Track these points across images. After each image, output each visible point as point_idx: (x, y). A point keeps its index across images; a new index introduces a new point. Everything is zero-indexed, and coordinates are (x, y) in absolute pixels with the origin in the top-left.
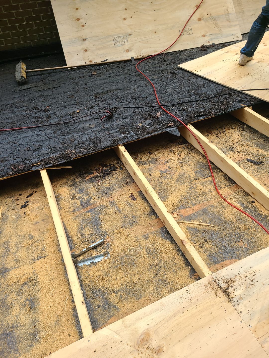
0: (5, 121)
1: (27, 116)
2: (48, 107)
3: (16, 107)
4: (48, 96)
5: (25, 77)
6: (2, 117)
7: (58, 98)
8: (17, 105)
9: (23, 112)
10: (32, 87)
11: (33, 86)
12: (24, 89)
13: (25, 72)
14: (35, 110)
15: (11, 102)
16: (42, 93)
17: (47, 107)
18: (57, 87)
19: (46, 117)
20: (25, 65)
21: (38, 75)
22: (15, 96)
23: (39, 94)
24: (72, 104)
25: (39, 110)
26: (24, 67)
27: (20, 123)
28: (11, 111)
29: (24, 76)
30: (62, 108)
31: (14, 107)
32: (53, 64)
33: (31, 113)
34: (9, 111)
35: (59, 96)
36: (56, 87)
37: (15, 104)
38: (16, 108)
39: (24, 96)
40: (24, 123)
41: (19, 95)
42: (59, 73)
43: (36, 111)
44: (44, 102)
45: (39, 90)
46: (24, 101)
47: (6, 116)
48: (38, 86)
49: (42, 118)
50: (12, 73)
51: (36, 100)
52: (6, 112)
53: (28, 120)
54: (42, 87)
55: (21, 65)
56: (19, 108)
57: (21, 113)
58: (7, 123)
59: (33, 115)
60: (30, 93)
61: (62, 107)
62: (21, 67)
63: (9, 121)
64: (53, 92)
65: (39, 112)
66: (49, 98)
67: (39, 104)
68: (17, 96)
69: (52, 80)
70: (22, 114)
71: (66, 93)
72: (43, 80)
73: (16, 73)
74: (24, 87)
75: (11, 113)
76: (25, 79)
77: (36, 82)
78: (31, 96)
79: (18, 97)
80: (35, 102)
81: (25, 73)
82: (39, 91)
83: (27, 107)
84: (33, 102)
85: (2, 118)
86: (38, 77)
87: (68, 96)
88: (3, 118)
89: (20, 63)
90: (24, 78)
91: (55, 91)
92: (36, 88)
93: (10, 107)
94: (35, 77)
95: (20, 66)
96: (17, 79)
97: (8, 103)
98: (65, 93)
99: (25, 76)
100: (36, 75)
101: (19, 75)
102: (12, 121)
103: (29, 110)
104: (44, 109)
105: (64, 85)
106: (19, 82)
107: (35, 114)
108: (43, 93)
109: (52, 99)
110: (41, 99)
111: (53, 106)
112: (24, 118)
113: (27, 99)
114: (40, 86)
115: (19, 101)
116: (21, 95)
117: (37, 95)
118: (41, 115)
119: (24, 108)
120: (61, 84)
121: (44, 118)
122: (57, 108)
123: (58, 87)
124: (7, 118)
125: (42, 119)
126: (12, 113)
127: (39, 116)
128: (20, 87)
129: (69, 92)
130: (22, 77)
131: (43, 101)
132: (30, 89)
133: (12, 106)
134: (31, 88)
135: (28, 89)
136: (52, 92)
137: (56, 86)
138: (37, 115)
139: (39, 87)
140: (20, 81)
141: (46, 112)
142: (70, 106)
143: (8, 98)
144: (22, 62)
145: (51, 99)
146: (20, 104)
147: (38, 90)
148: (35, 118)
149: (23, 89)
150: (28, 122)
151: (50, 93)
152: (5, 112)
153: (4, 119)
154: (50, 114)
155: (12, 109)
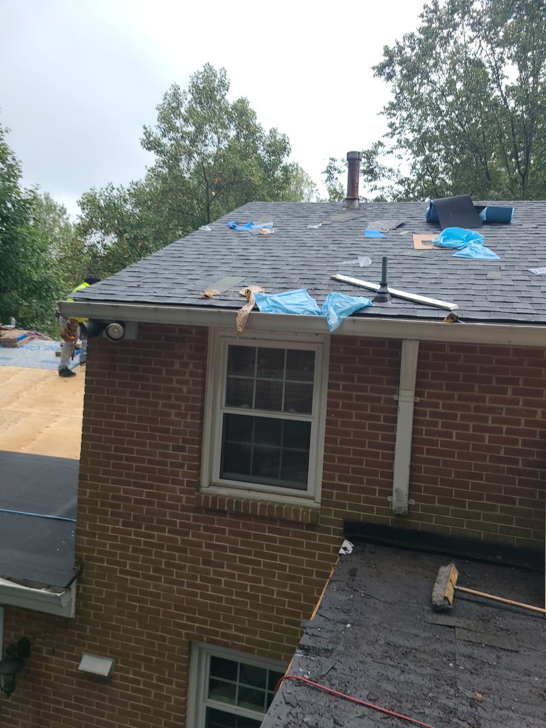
0: (384, 685)
1: (430, 695)
2: (481, 696)
3: (414, 659)
4: (487, 666)
5: (451, 601)
6: (382, 672)
7: (509, 680)
8: (417, 655)
9: (423, 680)
10: (459, 628)
11: (460, 625)
12: (441, 623)
13: (454, 588)
14: (448, 688)
15: (407, 644)
16: (475, 651)
17: (478, 694)
18: (512, 651)
19: (469, 721)
20: (457, 572)
21: (476, 602)
22: (418, 632)
23: (468, 650)
24: (538, 717)
25: (458, 694)
26: (455, 576)
27: (410, 706)
28: (402, 665)
29: (449, 598)
30: (511, 714)
31: (410, 658)
32: (514, 590)
33: (440, 690)
34: (398, 663)
35: (512, 675)
36: (508, 650)
37: (414, 651)
38: (413, 663)
39: (435, 641)
40: (417, 711)
41: (426, 634)
42: (522, 616)
43: (452, 692)
44: (475, 676)
45: (471, 639)
46: (433, 653)
47: (389, 674)
48: (471, 630)
49: (459, 718)
50: (427, 577)
51: (458, 664)
52: (392, 663)
53: (429, 707)
54: (478, 634)
55: (450, 571)
56: (419, 665)
57: (419, 680)
58: (385, 690)
59: (443, 700)
60: (450, 639)
61: (513, 711)
62: (448, 576)
63: (390, 688)
64: (500, 660)
65: (456, 697)
66: (487, 670)
67: (461, 676)
68: (423, 635)
69: (503, 626)
70: (420, 685)
71: (529, 676)
72: (484, 619)
73: (436, 583)
74: (442, 620)
75: (399, 669)
76: (450, 604)
77: (469, 619)
78: (450, 647)
79: (425, 639)
80: (456, 665)
81: (453, 591)
82: (470, 641)
83: (434, 672)
84: (451, 665)
85: (380, 675)
86: (475, 607)
87: (534, 687)
88: (382, 675)
89: (449, 566)
90: (448, 601)
91: (505, 660)
92: (465, 632)
93: (403, 654)
94: (470, 604)
95: (448, 574)
96: (434, 599)
97: (401, 642)
98: (525, 675)
99: (451, 598)
100: (472, 601)
101: (442, 592)
102: (396, 691)
103: (437, 682)
104: (469, 694)
105: (527, 653)
106: (436, 606)
107: (447, 698)
108: (477, 652)
109: (494, 678)
110: (469, 666)
111: (492, 696)
112: (423, 696)
113: (442, 650)
114: (476, 632)
115: (422, 649)
116: (430, 635)
117: (462, 649)
118: (460, 709)
119: (429, 670)
120: (522, 646)
121: (463, 721)
122: (501, 709)
123: (514, 651)
124: (389, 679)
125: (460, 722)
126: (403, 672)
127: (455, 709)
128: (435, 616)
129: (537, 676)
130: (446, 598)
131: (471, 673)
132: (453, 630)
133: (406, 652)
134: (456, 628)
135: (448, 629)
136: (498, 657)
137: (508, 647)
138: (451, 704)
139: (471, 633)
140: (439, 604)
141: (471, 706)
142: (531, 719)
143: (405, 630)
144: (454, 566)
145: (490, 675)
146: (423, 656)
147: (467, 639)
148: (444, 708)
149: (439, 622)
150: (427, 711)
151: (491, 657)
152: (389, 661)
153: (383, 677)
154: (481, 718)
155: (406, 661)
